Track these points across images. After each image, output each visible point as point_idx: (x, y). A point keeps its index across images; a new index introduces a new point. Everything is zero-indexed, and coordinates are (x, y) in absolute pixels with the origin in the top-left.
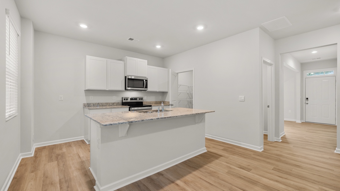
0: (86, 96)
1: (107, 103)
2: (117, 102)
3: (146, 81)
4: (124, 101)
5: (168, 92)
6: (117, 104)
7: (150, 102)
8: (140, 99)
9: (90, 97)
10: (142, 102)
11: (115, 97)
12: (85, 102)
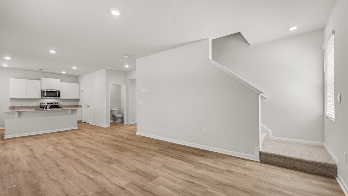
0: (11, 102)
1: (28, 107)
2: (37, 105)
3: (59, 92)
4: (42, 105)
5: (79, 99)
6: (37, 107)
7: (66, 106)
8: (56, 104)
9: (15, 103)
10: (58, 106)
11: (35, 102)
12: (11, 106)
